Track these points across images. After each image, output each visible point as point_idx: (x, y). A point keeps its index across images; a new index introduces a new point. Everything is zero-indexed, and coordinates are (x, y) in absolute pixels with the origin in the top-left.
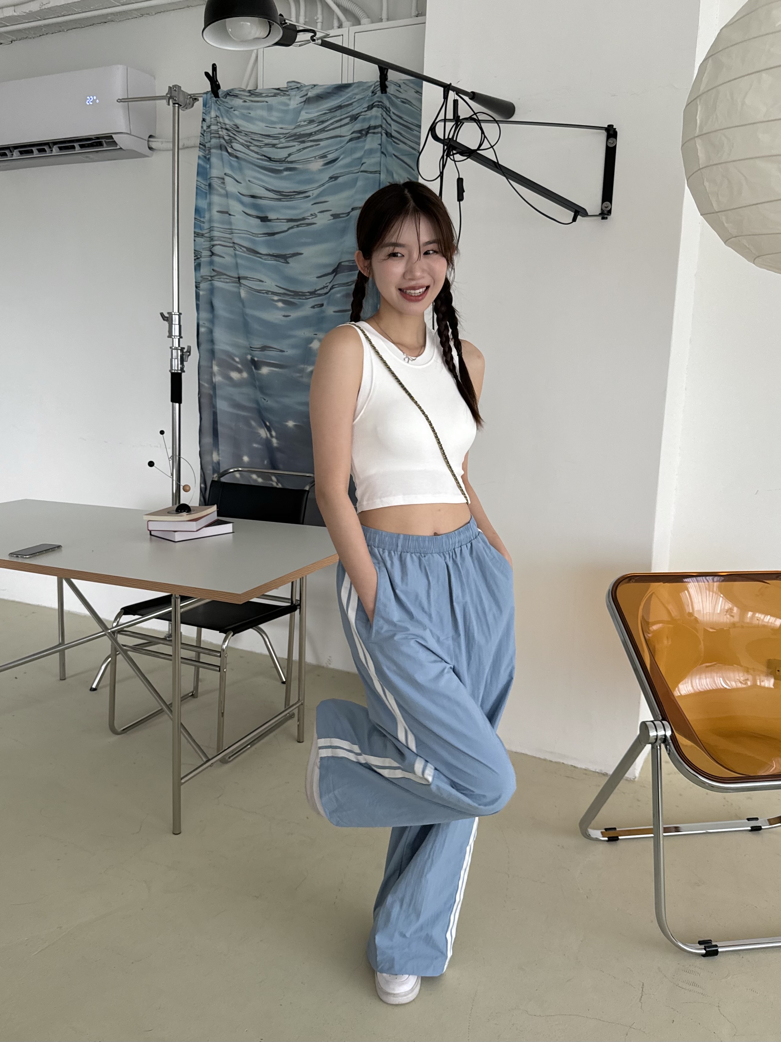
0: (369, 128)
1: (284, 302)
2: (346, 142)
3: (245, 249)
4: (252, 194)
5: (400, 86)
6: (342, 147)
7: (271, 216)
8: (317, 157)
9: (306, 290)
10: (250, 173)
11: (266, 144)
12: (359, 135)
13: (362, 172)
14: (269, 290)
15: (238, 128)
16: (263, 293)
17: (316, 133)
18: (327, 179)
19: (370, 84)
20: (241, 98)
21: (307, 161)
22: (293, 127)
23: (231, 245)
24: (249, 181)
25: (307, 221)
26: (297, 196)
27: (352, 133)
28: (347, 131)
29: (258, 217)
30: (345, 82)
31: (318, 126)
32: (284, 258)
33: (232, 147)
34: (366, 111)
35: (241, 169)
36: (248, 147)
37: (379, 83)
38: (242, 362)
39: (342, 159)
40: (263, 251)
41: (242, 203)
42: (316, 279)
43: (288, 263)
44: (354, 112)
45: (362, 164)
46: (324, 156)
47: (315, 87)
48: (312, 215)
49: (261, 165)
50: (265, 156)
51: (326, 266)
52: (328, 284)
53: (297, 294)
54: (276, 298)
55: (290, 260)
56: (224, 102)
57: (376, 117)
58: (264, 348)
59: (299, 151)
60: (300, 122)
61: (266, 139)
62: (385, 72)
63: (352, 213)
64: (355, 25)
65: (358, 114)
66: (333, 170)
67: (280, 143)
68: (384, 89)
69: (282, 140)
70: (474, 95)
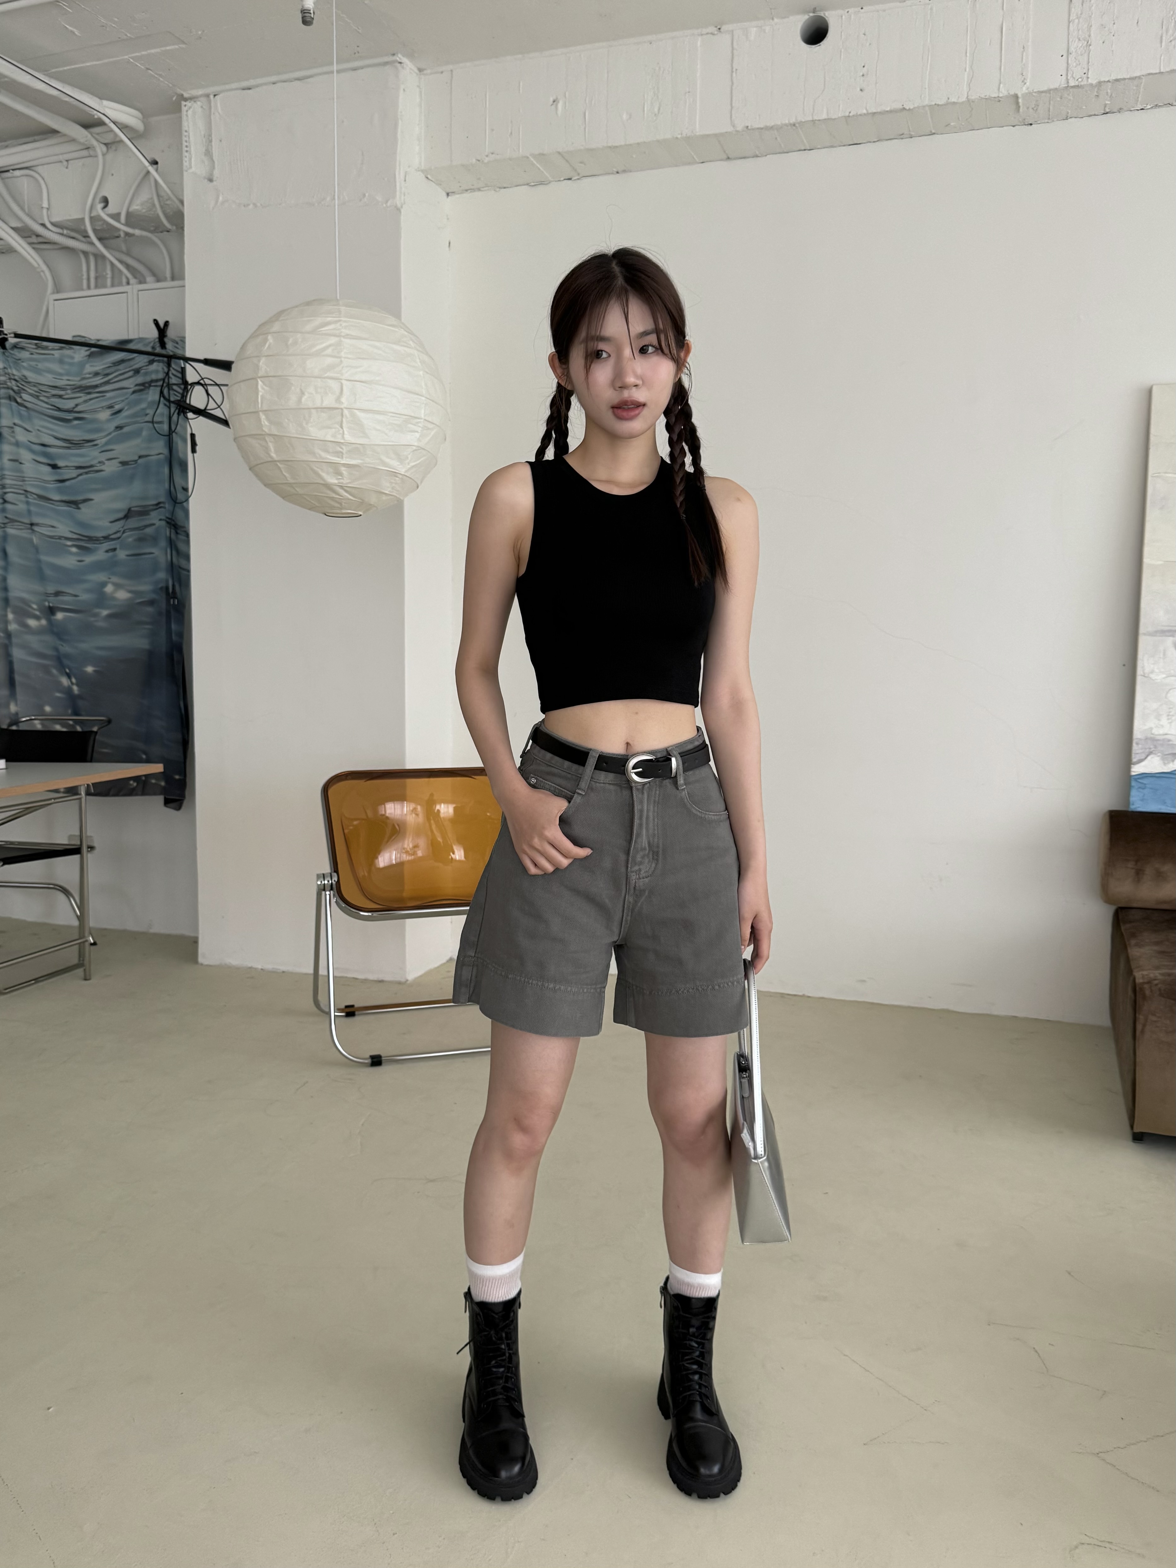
0: (152, 381)
1: (77, 546)
2: (129, 394)
3: (35, 496)
4: (42, 443)
5: (177, 343)
6: (127, 399)
7: (60, 463)
8: (104, 408)
9: (99, 534)
10: (40, 423)
11: (54, 396)
12: (142, 387)
13: (146, 422)
14: (62, 535)
15: (26, 379)
16: (56, 539)
17: (101, 385)
18: (113, 428)
19: (150, 339)
20: (28, 351)
21: (94, 411)
22: (79, 379)
23: (23, 492)
24: (38, 430)
25: (95, 468)
26: (86, 445)
27: (137, 385)
28: (131, 383)
29: (49, 465)
30: (131, 337)
31: (102, 378)
32: (75, 504)
33: (21, 397)
34: (147, 366)
35: (30, 418)
36: (37, 397)
37: (157, 340)
38: (39, 610)
39: (127, 410)
40: (57, 497)
41: (33, 451)
42: (110, 524)
43: (79, 508)
44: (137, 367)
45: (147, 415)
46: (111, 407)
48: (100, 462)
49: (50, 414)
50: (55, 406)
51: (118, 511)
52: (121, 529)
53: (90, 539)
54: (69, 543)
55: (80, 506)
56: (11, 353)
57: (157, 372)
58: (57, 594)
59: (86, 401)
60: (86, 374)
61: (53, 390)
62: (162, 330)
63: (140, 461)
64: (140, 283)
65: (140, 368)
66: (119, 420)
67: (67, 394)
68: (163, 345)
69: (69, 391)
70: (207, 362)
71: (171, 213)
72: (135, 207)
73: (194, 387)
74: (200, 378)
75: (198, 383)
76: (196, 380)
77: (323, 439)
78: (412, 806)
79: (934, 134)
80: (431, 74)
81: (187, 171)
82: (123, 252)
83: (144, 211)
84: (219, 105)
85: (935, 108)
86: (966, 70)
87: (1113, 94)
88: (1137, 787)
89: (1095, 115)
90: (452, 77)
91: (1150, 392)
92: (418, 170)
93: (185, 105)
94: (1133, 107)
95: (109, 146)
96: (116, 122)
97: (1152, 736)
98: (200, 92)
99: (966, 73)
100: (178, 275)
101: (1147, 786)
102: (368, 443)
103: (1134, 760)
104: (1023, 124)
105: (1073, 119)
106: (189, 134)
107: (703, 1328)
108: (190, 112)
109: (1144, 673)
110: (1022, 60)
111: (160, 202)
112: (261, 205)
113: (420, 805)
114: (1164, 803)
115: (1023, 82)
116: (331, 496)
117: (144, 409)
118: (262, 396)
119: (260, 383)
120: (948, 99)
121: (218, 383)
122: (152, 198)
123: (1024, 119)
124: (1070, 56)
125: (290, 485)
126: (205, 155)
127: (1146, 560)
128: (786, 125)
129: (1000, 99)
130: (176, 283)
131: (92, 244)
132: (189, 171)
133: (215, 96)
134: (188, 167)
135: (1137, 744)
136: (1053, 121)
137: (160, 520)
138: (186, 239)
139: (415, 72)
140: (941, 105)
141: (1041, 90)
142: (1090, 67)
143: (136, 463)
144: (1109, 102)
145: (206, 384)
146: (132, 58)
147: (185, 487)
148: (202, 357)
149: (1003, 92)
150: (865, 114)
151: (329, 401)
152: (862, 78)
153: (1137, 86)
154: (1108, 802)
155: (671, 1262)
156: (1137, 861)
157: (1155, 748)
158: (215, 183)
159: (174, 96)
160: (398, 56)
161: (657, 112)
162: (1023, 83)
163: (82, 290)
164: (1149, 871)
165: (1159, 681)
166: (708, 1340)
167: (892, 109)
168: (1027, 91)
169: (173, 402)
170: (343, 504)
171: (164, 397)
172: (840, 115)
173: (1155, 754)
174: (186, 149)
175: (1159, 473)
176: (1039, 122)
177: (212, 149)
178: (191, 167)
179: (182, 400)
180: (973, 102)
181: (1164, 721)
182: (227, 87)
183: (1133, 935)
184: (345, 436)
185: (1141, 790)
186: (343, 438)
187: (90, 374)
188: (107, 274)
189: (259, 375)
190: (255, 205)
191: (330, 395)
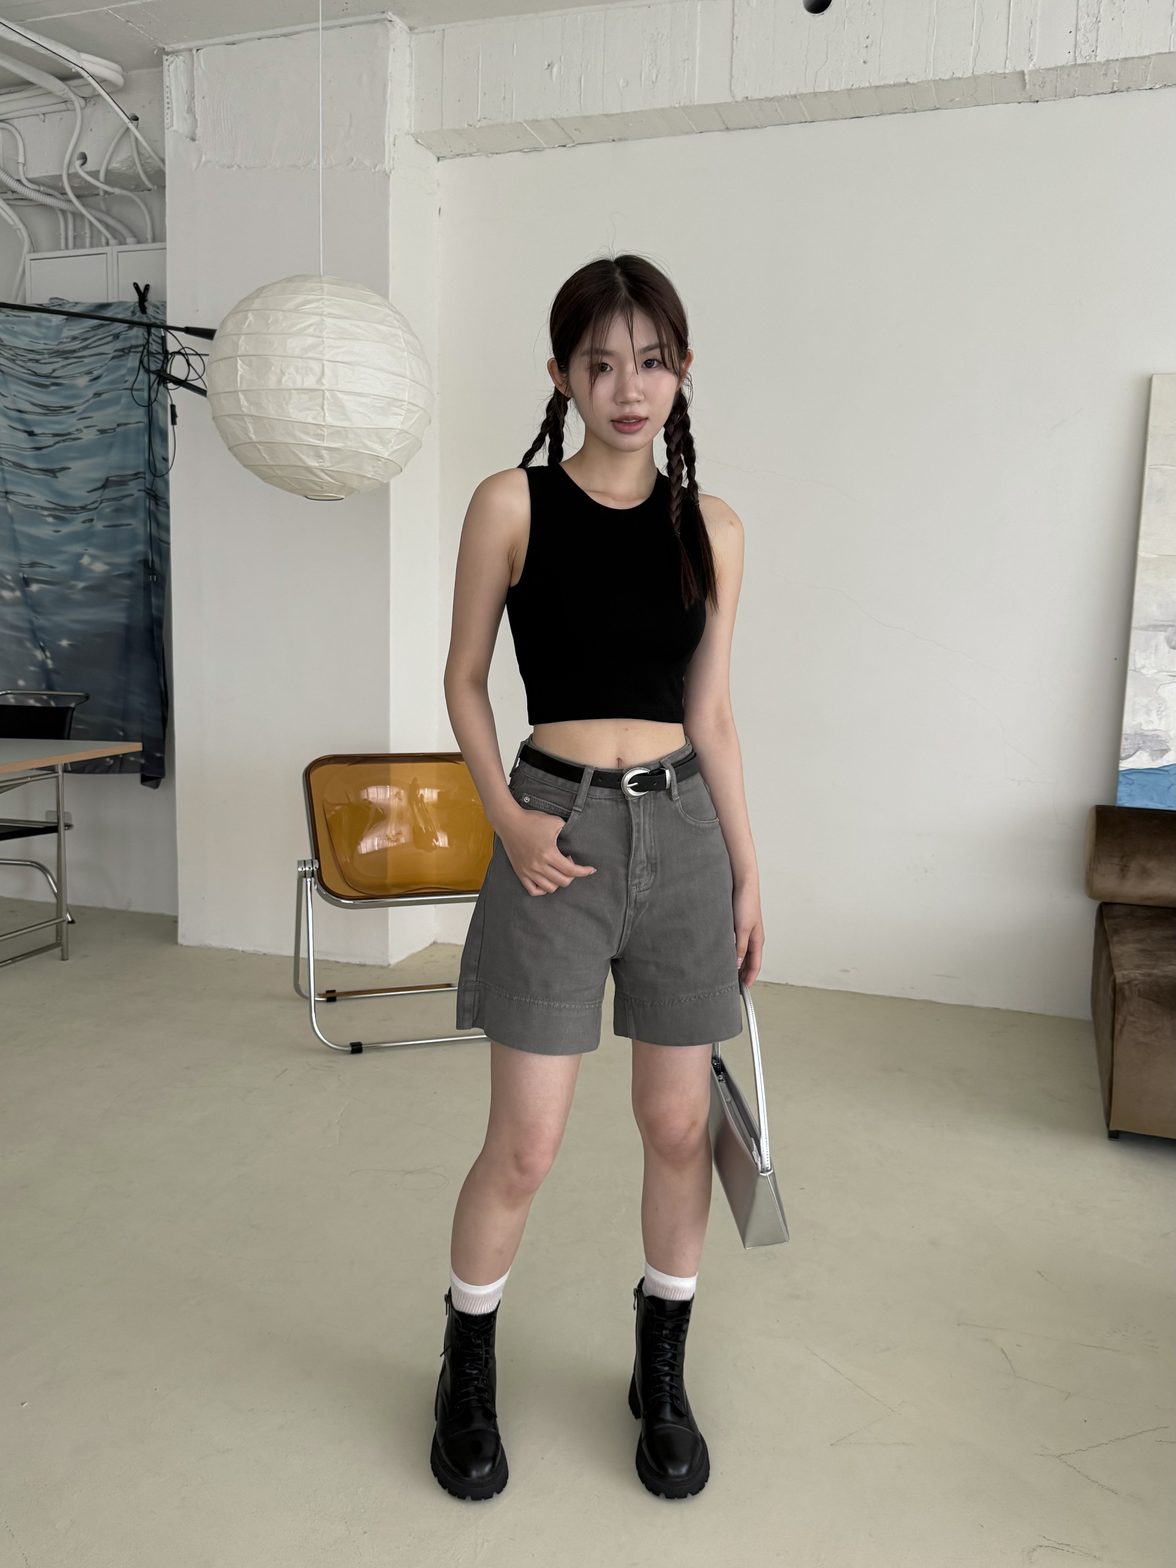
0: (131, 347)
1: (54, 517)
2: (109, 359)
3: (11, 464)
4: (18, 409)
5: (158, 308)
6: (106, 364)
7: (37, 430)
8: (82, 374)
9: (76, 504)
10: (15, 388)
11: (30, 360)
12: (121, 353)
13: (125, 389)
14: (39, 504)
15: (2, 342)
16: (32, 508)
17: (79, 350)
18: (91, 395)
19: (130, 305)
20: (4, 313)
21: (73, 377)
22: (56, 343)
24: (15, 395)
25: (73, 436)
26: (63, 411)
27: (115, 351)
28: (110, 349)
29: (25, 431)
30: (110, 301)
31: (81, 343)
32: (52, 472)
34: (126, 331)
36: (13, 361)
37: (137, 304)
38: (14, 581)
39: (106, 375)
40: (33, 465)
41: (8, 417)
42: (87, 494)
43: (56, 477)
44: (116, 331)
45: (126, 381)
46: (89, 373)
47: (78, 305)
48: (77, 430)
49: (28, 380)
50: (32, 371)
51: (96, 481)
52: (99, 499)
53: (68, 509)
54: (46, 513)
55: (58, 474)
57: (137, 337)
58: (33, 565)
59: (63, 367)
60: (63, 338)
61: (30, 354)
62: (143, 294)
63: (118, 429)
64: (121, 244)
65: (119, 333)
66: (98, 387)
67: (45, 359)
68: (143, 310)
69: (46, 356)
70: (188, 330)
71: (152, 172)
72: (114, 165)
73: (175, 356)
74: (181, 348)
75: (179, 353)
76: (177, 350)
77: (304, 422)
78: (395, 790)
79: (938, 109)
80: (422, 33)
81: (168, 129)
82: (102, 211)
83: (124, 169)
84: (202, 60)
85: (939, 82)
86: (972, 45)
87: (1121, 74)
88: (1124, 783)
89: (1102, 93)
90: (444, 37)
91: (1150, 381)
92: (408, 134)
93: (167, 60)
94: (1142, 87)
95: (88, 100)
96: (96, 76)
97: (1142, 731)
98: (183, 46)
99: (972, 47)
100: (159, 237)
101: (1135, 782)
102: (350, 426)
103: (1123, 755)
104: (1029, 101)
105: (1080, 98)
106: (171, 90)
107: (676, 1330)
108: (171, 68)
109: (1135, 668)
110: (1030, 35)
111: (140, 160)
112: (246, 167)
113: (403, 789)
114: (1152, 799)
115: (1030, 58)
116: (312, 479)
117: (123, 376)
118: (241, 376)
119: (239, 362)
120: (953, 74)
121: (199, 353)
122: (132, 156)
123: (1031, 96)
124: (1079, 33)
125: (270, 467)
126: (187, 112)
127: (1141, 553)
128: (787, 97)
129: (1006, 75)
130: (157, 245)
131: (70, 201)
132: (170, 129)
133: (198, 50)
134: (170, 124)
135: (1126, 739)
136: (1060, 98)
137: (139, 490)
138: (167, 200)
139: (405, 31)
140: (946, 80)
141: (1048, 67)
142: (1098, 45)
143: (115, 431)
144: (1117, 81)
145: (186, 354)
146: (110, 9)
147: (165, 457)
148: (182, 326)
149: (1009, 68)
150: (868, 88)
151: (310, 382)
152: (865, 50)
153: (1146, 65)
154: (1095, 796)
155: (648, 1264)
156: (1122, 858)
157: (1144, 744)
158: (197, 142)
159: (155, 49)
160: (387, 14)
161: (654, 80)
162: (1030, 60)
163: (60, 250)
164: (1134, 866)
165: (1149, 676)
166: (680, 1342)
167: (896, 82)
168: (1034, 68)
169: (153, 372)
170: (324, 487)
171: (144, 367)
172: (842, 88)
173: (1143, 749)
174: (167, 106)
175: (1156, 465)
176: (1045, 100)
177: (195, 107)
178: (172, 125)
179: (162, 370)
180: (978, 77)
181: (1154, 716)
182: (211, 41)
183: (1116, 932)
184: (326, 418)
185: (1128, 786)
186: (324, 420)
187: (67, 338)
188: (85, 234)
189: (239, 353)
190: (238, 166)
191: (311, 376)
